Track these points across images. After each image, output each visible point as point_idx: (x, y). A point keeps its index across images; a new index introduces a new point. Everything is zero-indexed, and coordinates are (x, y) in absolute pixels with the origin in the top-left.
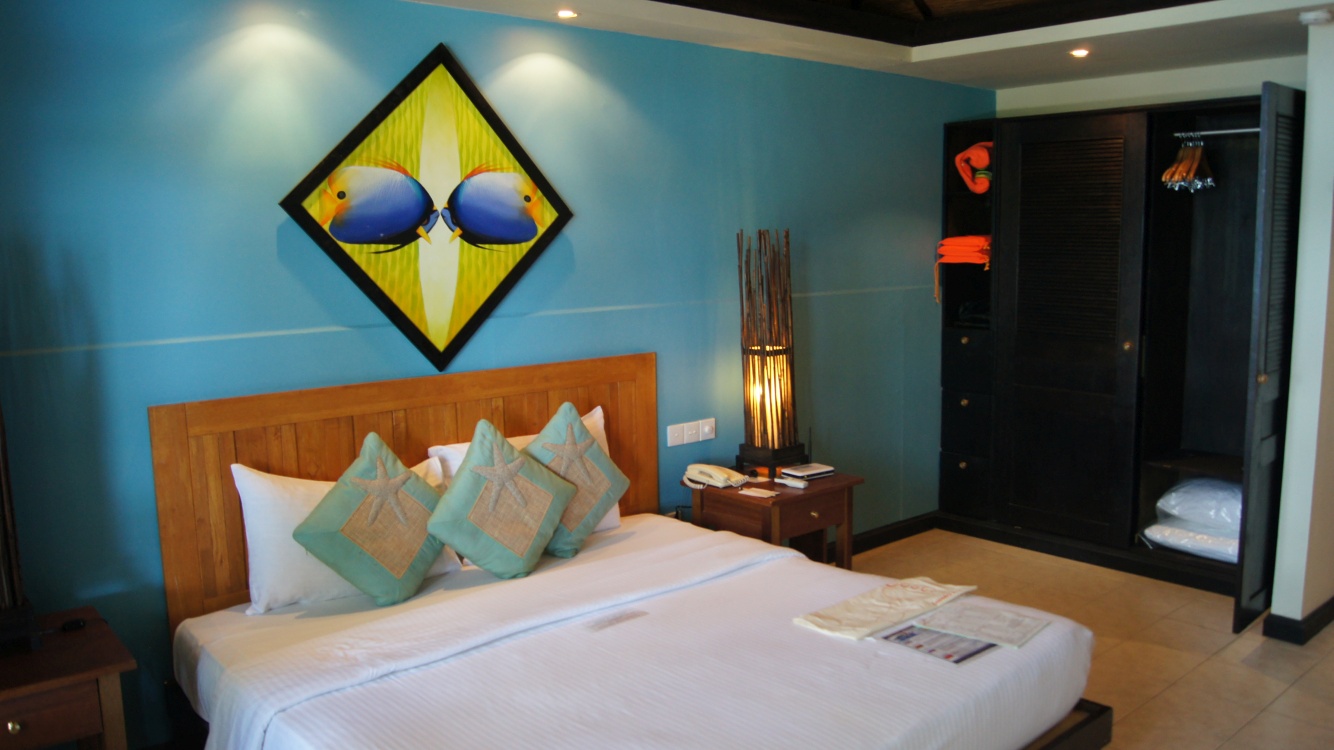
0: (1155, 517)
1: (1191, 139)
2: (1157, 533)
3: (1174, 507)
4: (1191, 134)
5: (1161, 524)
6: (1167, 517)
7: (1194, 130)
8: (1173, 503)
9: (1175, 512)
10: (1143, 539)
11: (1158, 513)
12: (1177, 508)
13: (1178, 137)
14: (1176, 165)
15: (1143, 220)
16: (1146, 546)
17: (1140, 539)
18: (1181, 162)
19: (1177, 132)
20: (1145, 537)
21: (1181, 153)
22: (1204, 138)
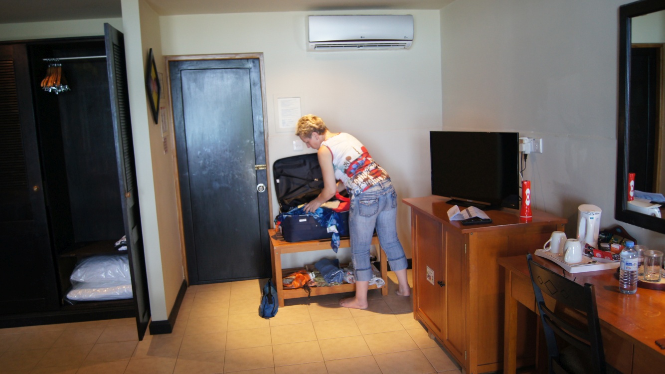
0: (71, 286)
1: (54, 62)
2: (74, 295)
3: (81, 277)
4: (54, 59)
5: (75, 289)
6: (78, 284)
7: (55, 58)
8: (79, 275)
9: (82, 280)
10: (67, 300)
11: (72, 283)
12: (83, 277)
13: (45, 61)
14: (48, 77)
15: (33, 110)
16: (69, 304)
17: (65, 302)
18: (50, 76)
19: (45, 58)
20: (67, 299)
21: (49, 71)
22: (61, 62)
